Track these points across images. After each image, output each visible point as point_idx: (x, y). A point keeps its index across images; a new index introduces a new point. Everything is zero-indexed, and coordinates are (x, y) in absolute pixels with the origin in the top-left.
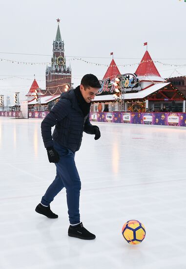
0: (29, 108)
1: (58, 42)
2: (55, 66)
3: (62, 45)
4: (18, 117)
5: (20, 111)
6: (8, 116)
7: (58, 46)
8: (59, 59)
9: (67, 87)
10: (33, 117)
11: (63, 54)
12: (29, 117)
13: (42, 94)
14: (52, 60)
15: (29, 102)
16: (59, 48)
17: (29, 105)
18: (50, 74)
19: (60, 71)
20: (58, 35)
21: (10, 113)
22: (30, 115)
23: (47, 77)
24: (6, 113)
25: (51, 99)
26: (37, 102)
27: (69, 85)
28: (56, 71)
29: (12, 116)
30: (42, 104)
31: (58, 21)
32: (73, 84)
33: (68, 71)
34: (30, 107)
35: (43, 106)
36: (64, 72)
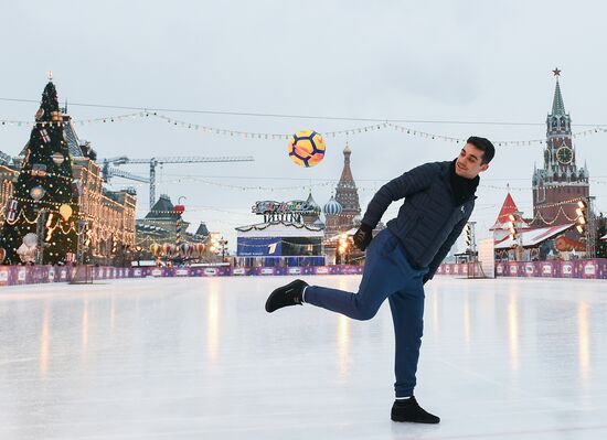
0: (497, 257)
1: (558, 117)
2: (553, 167)
3: (567, 122)
4: (472, 275)
5: (476, 261)
6: (452, 273)
7: (558, 124)
8: (561, 152)
9: (581, 204)
10: (506, 274)
11: (569, 142)
12: (496, 275)
13: (525, 225)
14: (546, 154)
15: (497, 242)
16: (559, 128)
17: (497, 250)
18: (541, 184)
19: (564, 178)
20: (558, 103)
21: (456, 269)
22: (500, 271)
23: (534, 191)
24: (447, 267)
25: (544, 235)
26: (515, 242)
27: (586, 200)
28: (556, 178)
29: (460, 272)
30: (526, 247)
31: (557, 72)
32: (594, 198)
33: (582, 177)
34: (500, 254)
35: (528, 252)
36: (573, 178)
